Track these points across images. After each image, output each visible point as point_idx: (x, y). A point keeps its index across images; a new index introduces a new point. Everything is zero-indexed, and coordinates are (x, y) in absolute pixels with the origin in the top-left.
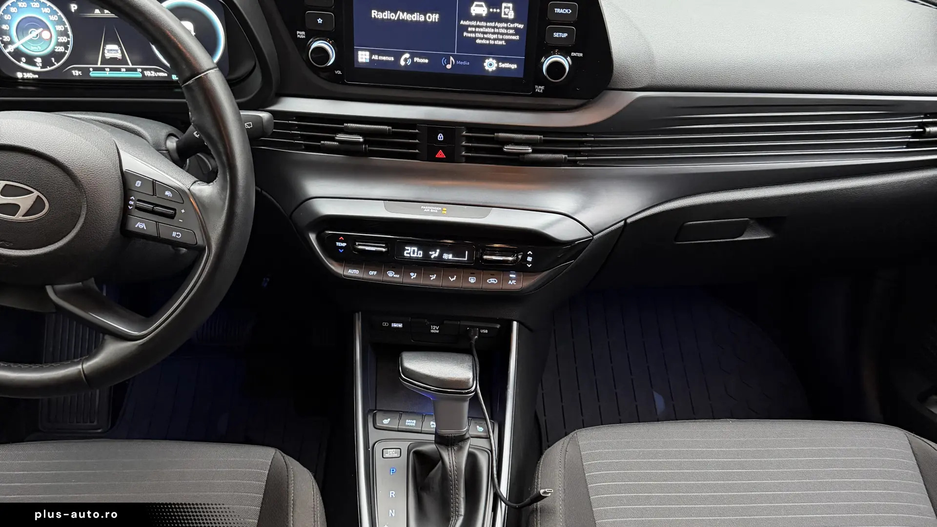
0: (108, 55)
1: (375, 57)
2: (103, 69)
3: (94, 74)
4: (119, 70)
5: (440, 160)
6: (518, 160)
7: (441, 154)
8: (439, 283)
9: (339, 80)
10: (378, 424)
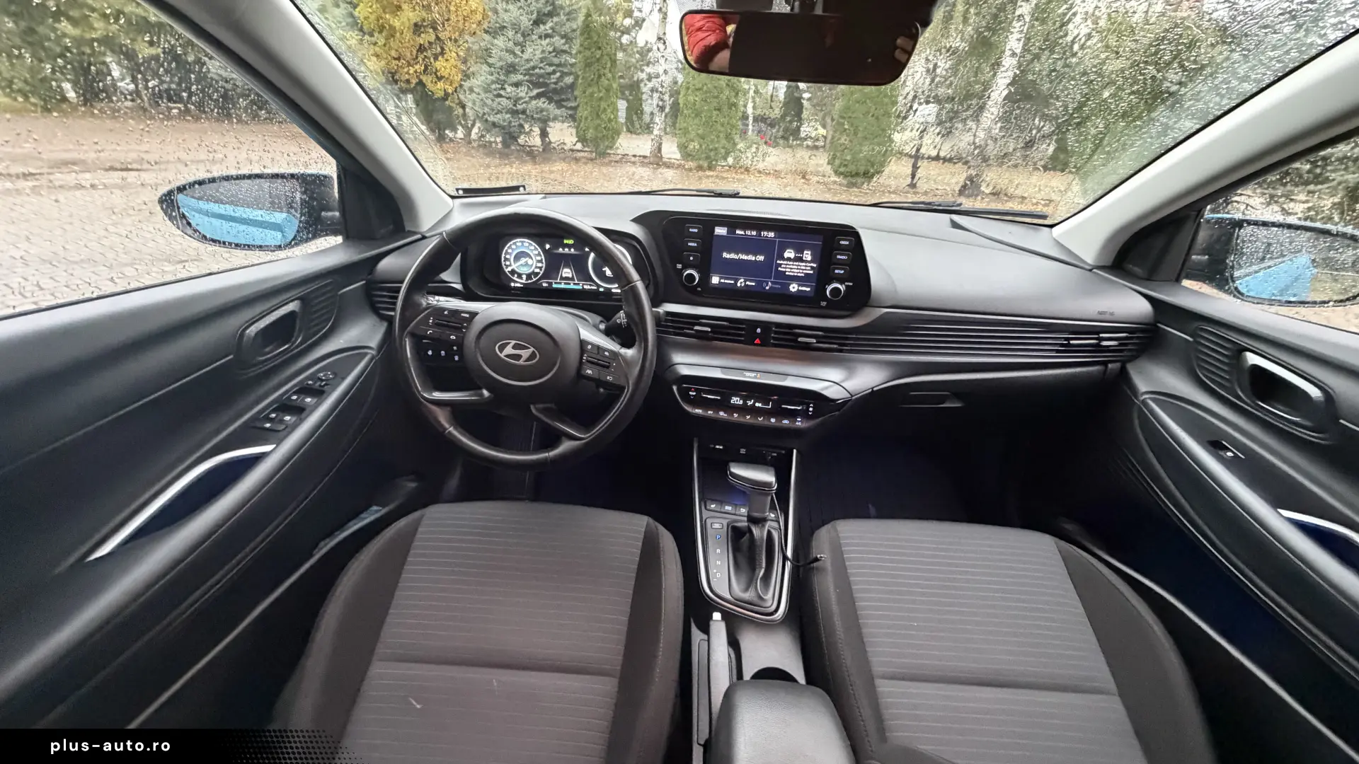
0: (564, 275)
1: (722, 281)
2: (560, 283)
3: (554, 286)
4: (569, 284)
5: (757, 345)
6: (807, 347)
7: (757, 341)
8: (752, 421)
9: (699, 294)
10: (708, 507)
